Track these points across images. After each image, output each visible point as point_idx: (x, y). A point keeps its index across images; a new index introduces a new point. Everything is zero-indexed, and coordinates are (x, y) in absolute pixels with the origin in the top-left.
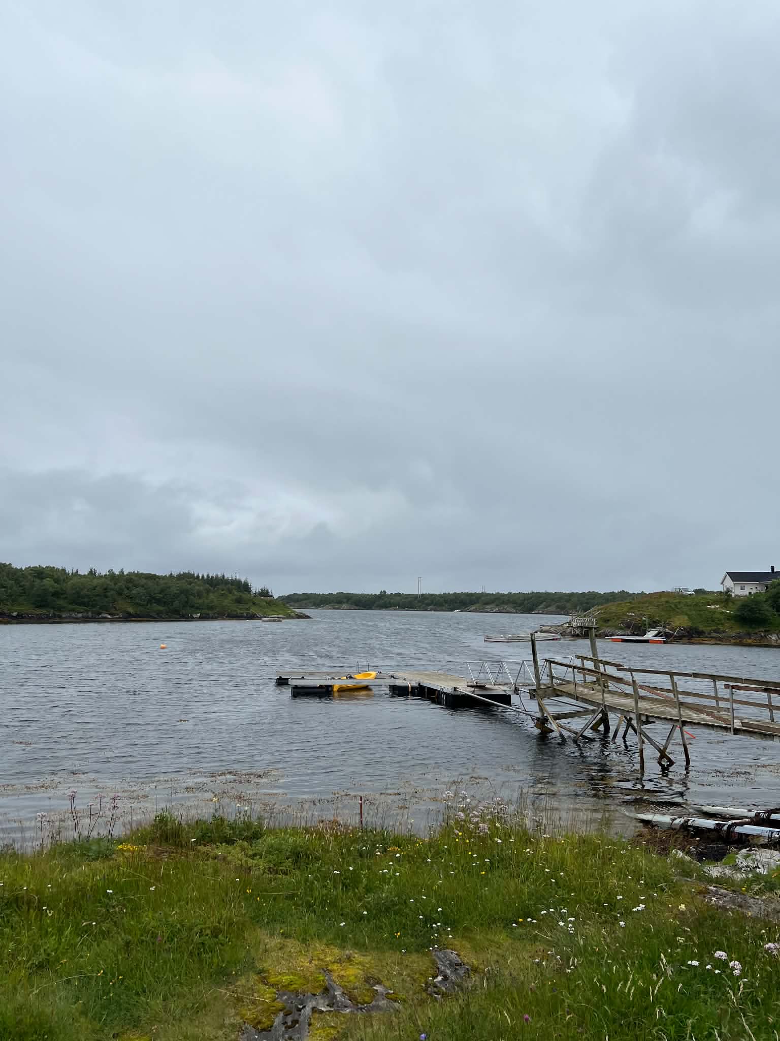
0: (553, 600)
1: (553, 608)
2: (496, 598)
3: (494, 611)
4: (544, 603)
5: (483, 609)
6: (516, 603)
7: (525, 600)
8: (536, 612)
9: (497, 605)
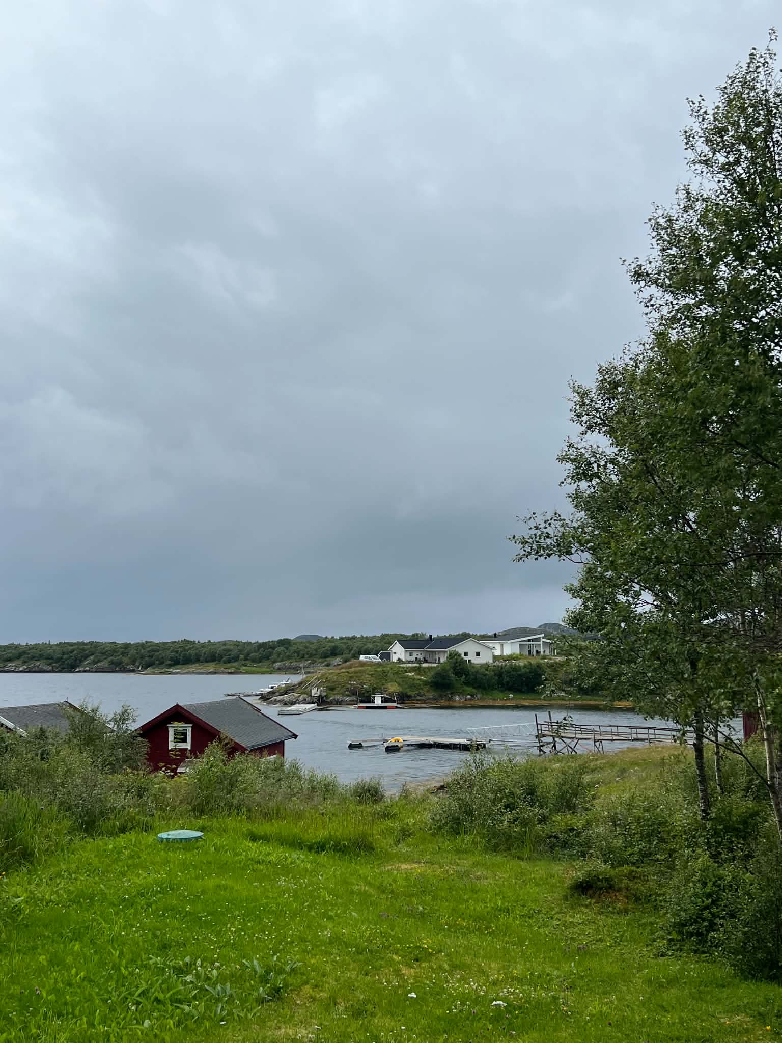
0: (103, 654)
1: (104, 664)
2: (24, 653)
3: (21, 669)
4: (92, 657)
5: (4, 667)
6: (52, 658)
7: (63, 654)
8: (81, 669)
9: (24, 662)
